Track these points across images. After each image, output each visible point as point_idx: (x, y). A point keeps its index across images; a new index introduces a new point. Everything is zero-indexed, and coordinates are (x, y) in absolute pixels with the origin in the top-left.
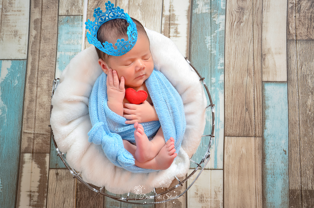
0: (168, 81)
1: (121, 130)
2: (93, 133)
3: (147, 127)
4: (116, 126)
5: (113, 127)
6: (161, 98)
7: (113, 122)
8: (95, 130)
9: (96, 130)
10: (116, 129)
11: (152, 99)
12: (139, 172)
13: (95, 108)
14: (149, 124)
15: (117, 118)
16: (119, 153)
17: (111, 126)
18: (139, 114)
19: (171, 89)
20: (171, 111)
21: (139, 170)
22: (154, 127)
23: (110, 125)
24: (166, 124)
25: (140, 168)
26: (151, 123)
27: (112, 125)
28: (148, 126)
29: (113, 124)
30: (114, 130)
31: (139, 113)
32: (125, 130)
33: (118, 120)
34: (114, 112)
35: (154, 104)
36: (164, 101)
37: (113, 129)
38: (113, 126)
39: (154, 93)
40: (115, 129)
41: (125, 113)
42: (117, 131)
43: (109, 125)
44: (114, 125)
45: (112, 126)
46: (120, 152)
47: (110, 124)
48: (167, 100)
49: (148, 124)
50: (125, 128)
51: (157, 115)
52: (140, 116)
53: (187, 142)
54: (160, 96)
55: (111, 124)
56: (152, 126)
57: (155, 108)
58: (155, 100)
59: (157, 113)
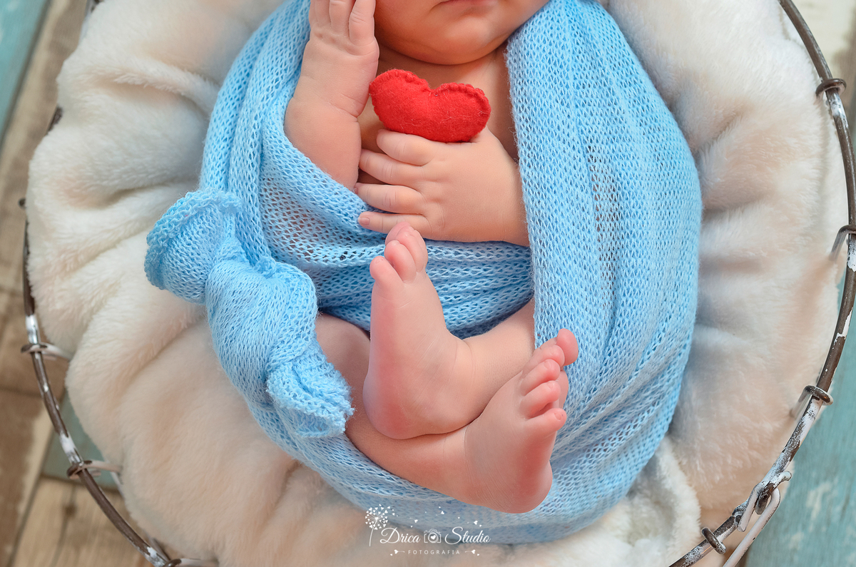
0: (632, 57)
1: (330, 254)
2: (168, 228)
3: (469, 273)
4: (307, 228)
5: (291, 234)
6: (562, 127)
7: (290, 205)
8: (178, 217)
9: (185, 215)
10: (302, 245)
11: (516, 127)
12: (377, 491)
13: (223, 128)
14: (484, 256)
15: (309, 184)
16: (273, 358)
17: (278, 223)
18: (435, 189)
19: (638, 101)
20: (606, 205)
21: (380, 484)
22: (509, 282)
23: (276, 219)
24: (555, 258)
25: (382, 472)
26: (493, 257)
27: (285, 223)
28: (473, 269)
29: (288, 217)
30: (293, 250)
31: (434, 184)
32: (349, 262)
33: (314, 196)
34: (298, 153)
35: (522, 150)
36: (578, 147)
37: (289, 244)
38: (288, 228)
39: (534, 96)
40: (297, 244)
41: (364, 176)
42: (306, 254)
43: (270, 218)
44: (297, 220)
45: (283, 224)
46: (282, 353)
47: (273, 213)
48: (602, 149)
49: (476, 259)
50: (350, 252)
51: (521, 209)
52: (437, 200)
53: (700, 427)
54: (564, 118)
55: (281, 217)
56: (496, 272)
57: (523, 174)
58: (531, 132)
59: (527, 199)
